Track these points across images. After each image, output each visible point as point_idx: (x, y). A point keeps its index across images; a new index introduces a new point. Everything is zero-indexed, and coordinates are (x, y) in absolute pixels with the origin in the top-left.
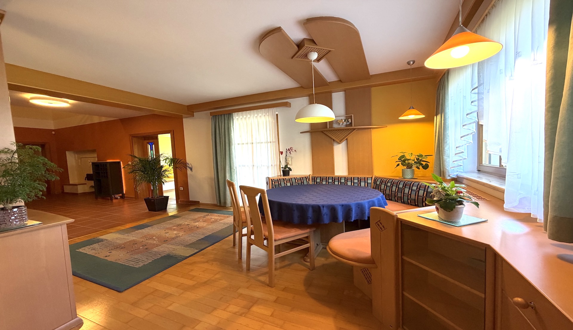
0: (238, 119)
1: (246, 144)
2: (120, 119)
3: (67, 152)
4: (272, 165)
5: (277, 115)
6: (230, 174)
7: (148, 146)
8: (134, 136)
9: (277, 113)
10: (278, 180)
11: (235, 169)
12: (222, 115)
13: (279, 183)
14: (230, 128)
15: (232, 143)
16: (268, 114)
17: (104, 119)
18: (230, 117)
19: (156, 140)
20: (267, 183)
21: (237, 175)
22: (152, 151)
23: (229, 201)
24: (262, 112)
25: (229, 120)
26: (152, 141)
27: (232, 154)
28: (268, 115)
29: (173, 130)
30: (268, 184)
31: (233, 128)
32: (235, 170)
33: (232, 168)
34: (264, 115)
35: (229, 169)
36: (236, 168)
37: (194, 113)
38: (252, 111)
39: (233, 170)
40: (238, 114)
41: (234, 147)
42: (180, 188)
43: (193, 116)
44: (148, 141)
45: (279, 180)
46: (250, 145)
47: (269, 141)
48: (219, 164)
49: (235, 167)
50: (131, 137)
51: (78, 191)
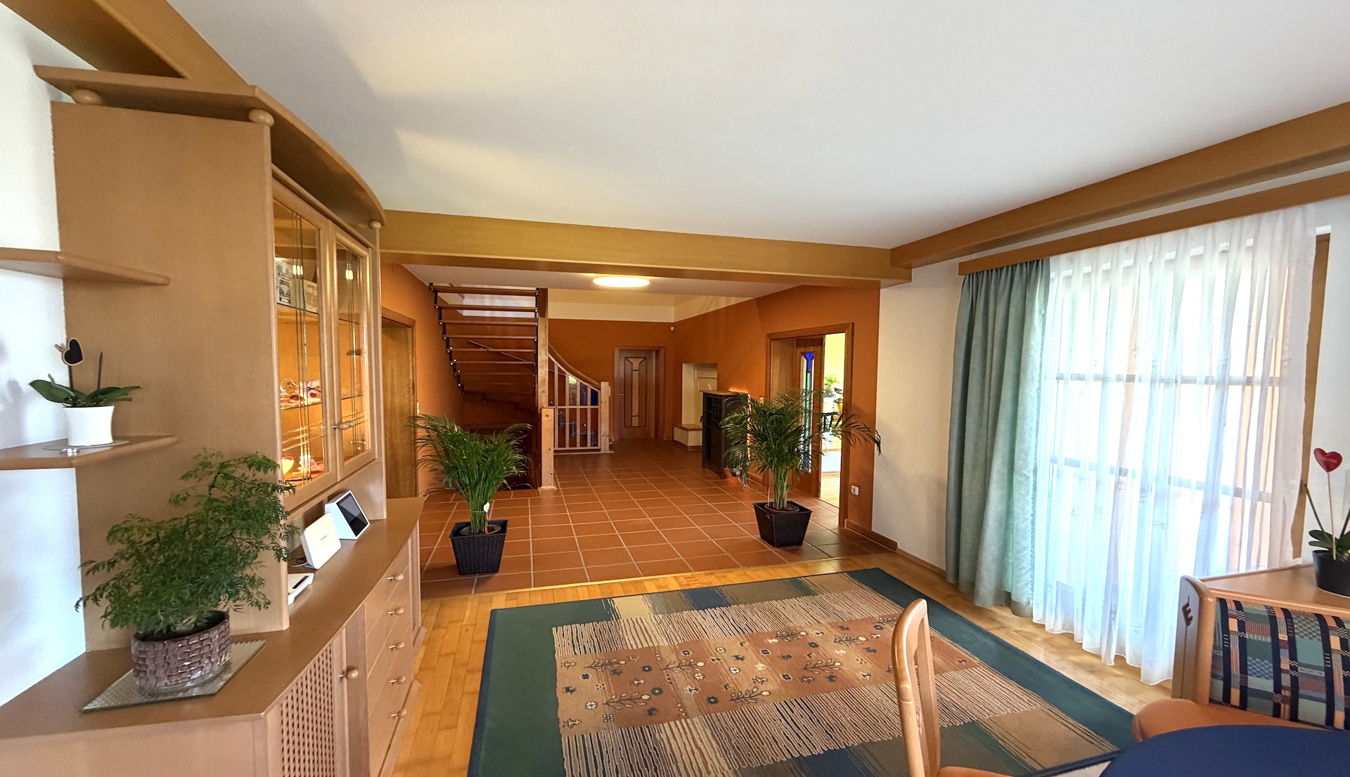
0: (1069, 278)
1: (1097, 378)
2: (757, 299)
3: (684, 365)
4: (1238, 493)
5: (1323, 241)
6: (1005, 491)
7: (803, 361)
8: (773, 338)
9: (1321, 230)
10: (1273, 619)
11: (1031, 475)
12: (1001, 269)
13: (1283, 637)
14: (1027, 315)
15: (1029, 377)
16: (1250, 242)
17: (733, 301)
18: (1033, 275)
19: (820, 347)
20: (1185, 610)
21: (1034, 498)
22: (809, 374)
23: (988, 586)
24: (1209, 238)
25: (1028, 285)
26: (812, 350)
27: (1024, 417)
28: (1253, 249)
29: (853, 324)
30: (1194, 623)
31: (1044, 316)
32: (1032, 479)
33: (1016, 467)
34: (1224, 252)
35: (1005, 470)
36: (1035, 471)
37: (911, 268)
38: (1148, 239)
39: (1021, 479)
40: (1071, 260)
41: (1039, 389)
42: (853, 487)
43: (910, 279)
44: (802, 350)
45: (1280, 616)
46: (1117, 389)
47: (1236, 372)
48: (969, 445)
49: (1031, 467)
50: (769, 341)
51: (687, 442)
